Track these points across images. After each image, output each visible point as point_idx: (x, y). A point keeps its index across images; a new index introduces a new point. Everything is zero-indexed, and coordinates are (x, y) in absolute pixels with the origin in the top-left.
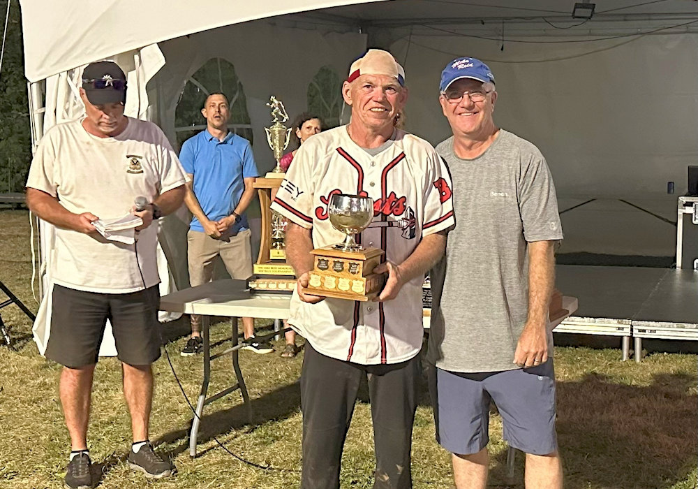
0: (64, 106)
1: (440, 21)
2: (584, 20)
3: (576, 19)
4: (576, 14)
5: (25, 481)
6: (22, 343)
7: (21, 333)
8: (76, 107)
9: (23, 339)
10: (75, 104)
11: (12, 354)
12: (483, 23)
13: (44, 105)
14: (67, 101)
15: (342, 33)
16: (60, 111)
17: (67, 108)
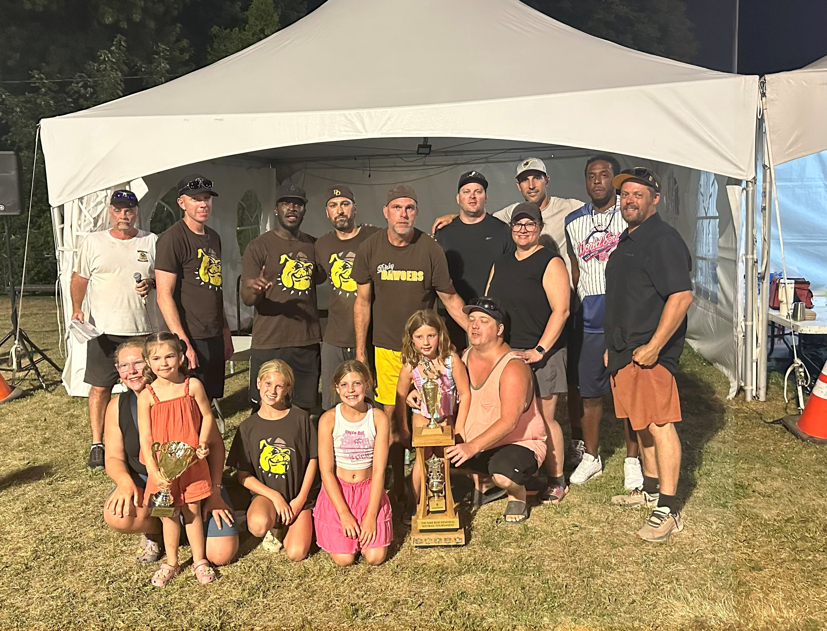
0: (78, 223)
1: (325, 159)
2: (424, 155)
3: (419, 155)
4: (420, 152)
5: (73, 482)
6: (53, 387)
7: (52, 380)
8: (86, 223)
9: (53, 384)
10: (85, 221)
11: (48, 395)
12: (356, 159)
13: (63, 223)
14: (79, 219)
15: (258, 168)
16: (75, 226)
17: (79, 223)
